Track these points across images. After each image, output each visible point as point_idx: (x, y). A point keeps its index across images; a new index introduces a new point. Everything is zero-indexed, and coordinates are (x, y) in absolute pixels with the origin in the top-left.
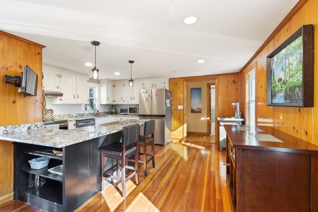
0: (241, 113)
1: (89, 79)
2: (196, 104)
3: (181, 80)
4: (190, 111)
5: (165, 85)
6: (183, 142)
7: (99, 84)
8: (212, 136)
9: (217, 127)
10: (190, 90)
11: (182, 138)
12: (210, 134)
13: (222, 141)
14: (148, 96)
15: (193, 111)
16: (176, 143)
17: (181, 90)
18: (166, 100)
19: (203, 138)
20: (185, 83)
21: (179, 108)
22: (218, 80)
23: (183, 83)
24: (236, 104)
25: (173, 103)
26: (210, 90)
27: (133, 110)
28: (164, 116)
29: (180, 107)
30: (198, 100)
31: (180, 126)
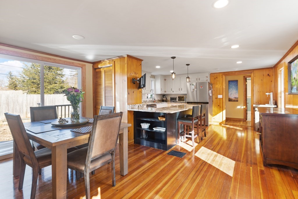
0: (274, 101)
1: (150, 76)
2: (233, 94)
3: (221, 74)
4: (227, 100)
5: (207, 79)
6: (223, 125)
7: (155, 78)
8: (249, 121)
9: (253, 113)
10: (227, 82)
11: (222, 121)
12: (247, 120)
13: (257, 123)
14: (194, 88)
15: (230, 100)
16: (216, 125)
17: (221, 82)
18: (209, 90)
19: (240, 123)
20: (224, 77)
21: (218, 97)
22: (254, 74)
23: (222, 77)
24: (269, 94)
25: (213, 93)
26: (246, 82)
27: (181, 98)
28: (207, 103)
29: (220, 96)
30: (235, 91)
31: (220, 112)
